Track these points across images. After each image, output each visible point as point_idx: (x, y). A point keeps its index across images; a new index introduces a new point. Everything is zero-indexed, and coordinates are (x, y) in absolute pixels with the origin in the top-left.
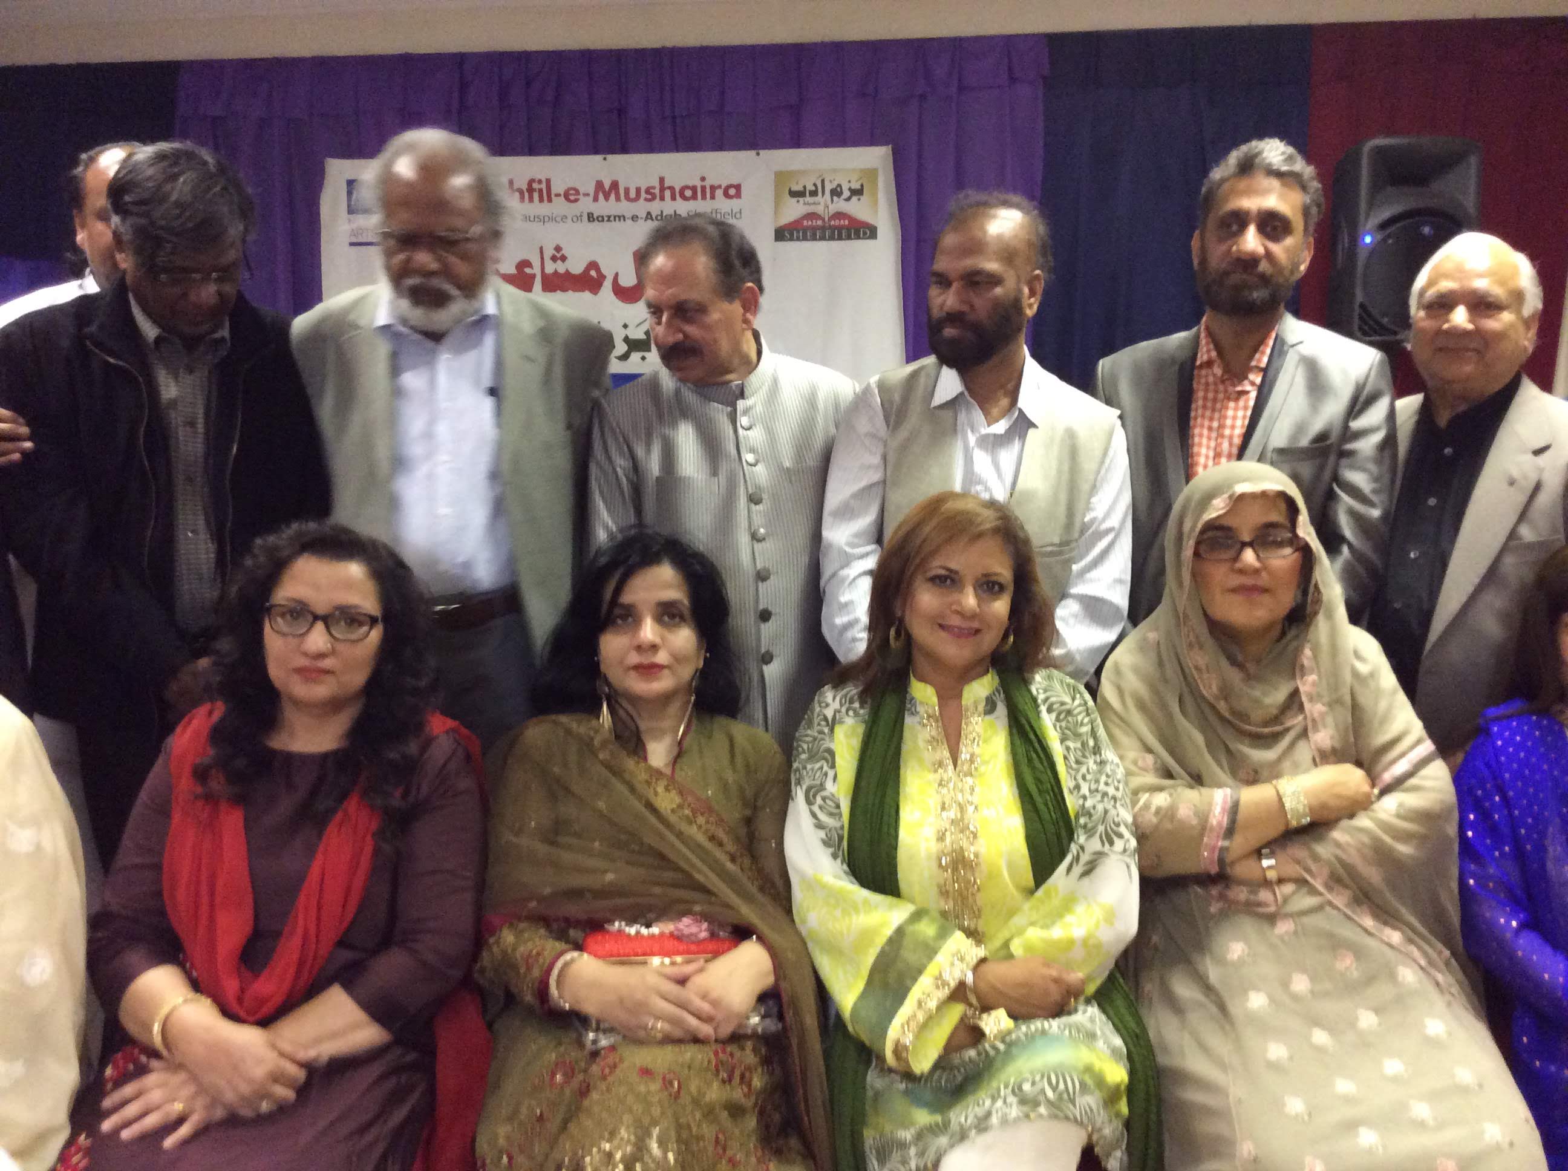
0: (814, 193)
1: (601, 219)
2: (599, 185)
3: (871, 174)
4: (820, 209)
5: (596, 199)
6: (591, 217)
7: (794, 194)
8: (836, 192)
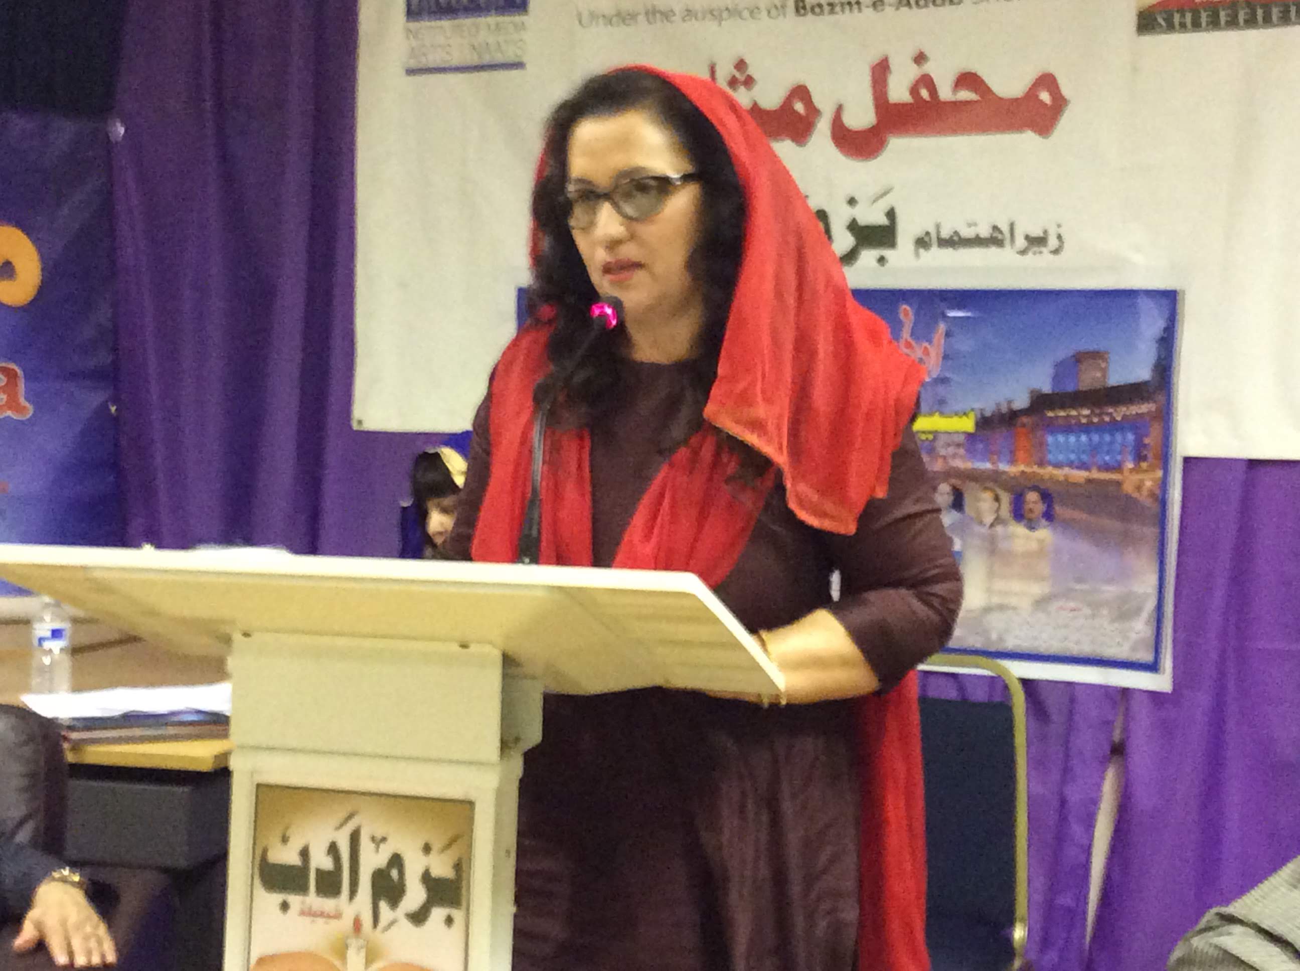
1: (817, 8)
6: (800, 6)
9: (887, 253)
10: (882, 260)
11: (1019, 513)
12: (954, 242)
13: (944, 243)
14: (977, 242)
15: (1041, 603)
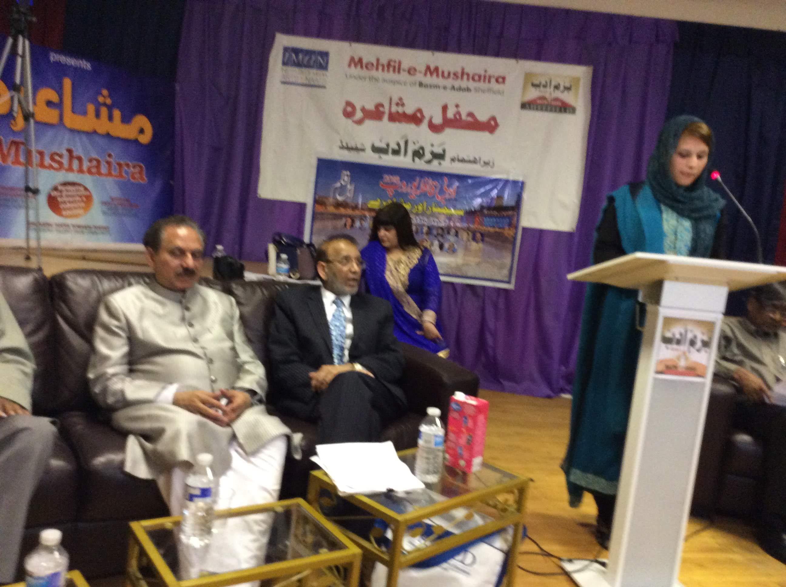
0: (545, 86)
1: (426, 86)
2: (428, 68)
3: (576, 80)
4: (547, 95)
5: (425, 74)
6: (421, 84)
7: (534, 85)
8: (557, 87)
9: (442, 162)
10: (440, 164)
11: (474, 239)
12: (463, 161)
13: (459, 160)
14: (470, 162)
15: (478, 264)
